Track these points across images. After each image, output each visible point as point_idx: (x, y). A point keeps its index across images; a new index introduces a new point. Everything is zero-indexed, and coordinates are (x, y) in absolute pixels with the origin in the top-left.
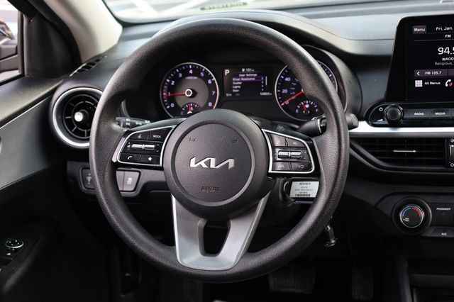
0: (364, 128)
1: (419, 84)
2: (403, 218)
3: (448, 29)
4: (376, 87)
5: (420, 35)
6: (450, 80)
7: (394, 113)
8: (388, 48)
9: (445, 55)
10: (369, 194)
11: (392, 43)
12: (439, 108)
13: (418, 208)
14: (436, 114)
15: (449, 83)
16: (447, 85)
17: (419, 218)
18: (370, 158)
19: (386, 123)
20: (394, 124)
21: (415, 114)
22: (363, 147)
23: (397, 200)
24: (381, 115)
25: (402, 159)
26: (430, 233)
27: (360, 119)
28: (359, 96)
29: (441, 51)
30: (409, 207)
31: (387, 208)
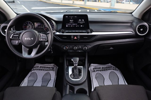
0: (58, 33)
1: (67, 26)
2: (64, 48)
3: (71, 17)
4: (60, 26)
5: (67, 18)
7: (63, 31)
8: (62, 20)
9: (71, 21)
10: (59, 44)
11: (62, 19)
12: (70, 30)
13: (67, 47)
16: (71, 26)
17: (67, 48)
18: (58, 38)
19: (61, 32)
20: (63, 33)
21: (66, 31)
23: (64, 45)
24: (61, 31)
25: (64, 39)
26: (69, 51)
27: (57, 32)
28: (57, 28)
29: (70, 21)
31: (62, 47)
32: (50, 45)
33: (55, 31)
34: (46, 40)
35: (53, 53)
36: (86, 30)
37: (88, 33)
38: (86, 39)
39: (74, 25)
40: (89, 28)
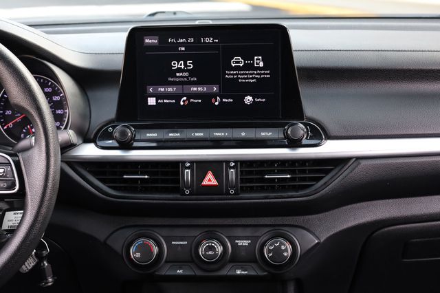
0: (89, 151)
1: (152, 101)
2: (135, 254)
3: (182, 41)
4: (107, 105)
5: (151, 47)
6: (185, 98)
7: (123, 134)
8: (118, 63)
9: (179, 70)
10: (95, 228)
11: (122, 57)
12: (173, 128)
13: (151, 243)
14: (170, 135)
15: (184, 101)
16: (182, 103)
17: (151, 252)
18: (94, 185)
19: (117, 145)
20: (126, 145)
21: (148, 135)
22: (90, 172)
23: (129, 233)
24: (109, 136)
25: (133, 186)
26: (166, 271)
27: (87, 140)
28: (87, 115)
29: (176, 65)
30: (140, 241)
31: (117, 244)
32: (41, 218)
33: (69, 135)
34: (12, 186)
35: (55, 282)
36: (283, 125)
37: (294, 143)
38: (283, 186)
39: (196, 96)
40: (298, 114)
